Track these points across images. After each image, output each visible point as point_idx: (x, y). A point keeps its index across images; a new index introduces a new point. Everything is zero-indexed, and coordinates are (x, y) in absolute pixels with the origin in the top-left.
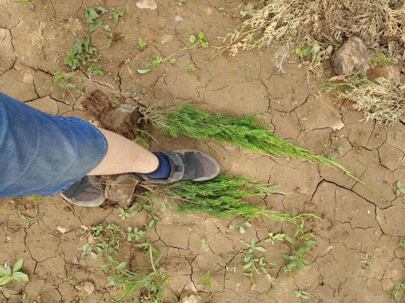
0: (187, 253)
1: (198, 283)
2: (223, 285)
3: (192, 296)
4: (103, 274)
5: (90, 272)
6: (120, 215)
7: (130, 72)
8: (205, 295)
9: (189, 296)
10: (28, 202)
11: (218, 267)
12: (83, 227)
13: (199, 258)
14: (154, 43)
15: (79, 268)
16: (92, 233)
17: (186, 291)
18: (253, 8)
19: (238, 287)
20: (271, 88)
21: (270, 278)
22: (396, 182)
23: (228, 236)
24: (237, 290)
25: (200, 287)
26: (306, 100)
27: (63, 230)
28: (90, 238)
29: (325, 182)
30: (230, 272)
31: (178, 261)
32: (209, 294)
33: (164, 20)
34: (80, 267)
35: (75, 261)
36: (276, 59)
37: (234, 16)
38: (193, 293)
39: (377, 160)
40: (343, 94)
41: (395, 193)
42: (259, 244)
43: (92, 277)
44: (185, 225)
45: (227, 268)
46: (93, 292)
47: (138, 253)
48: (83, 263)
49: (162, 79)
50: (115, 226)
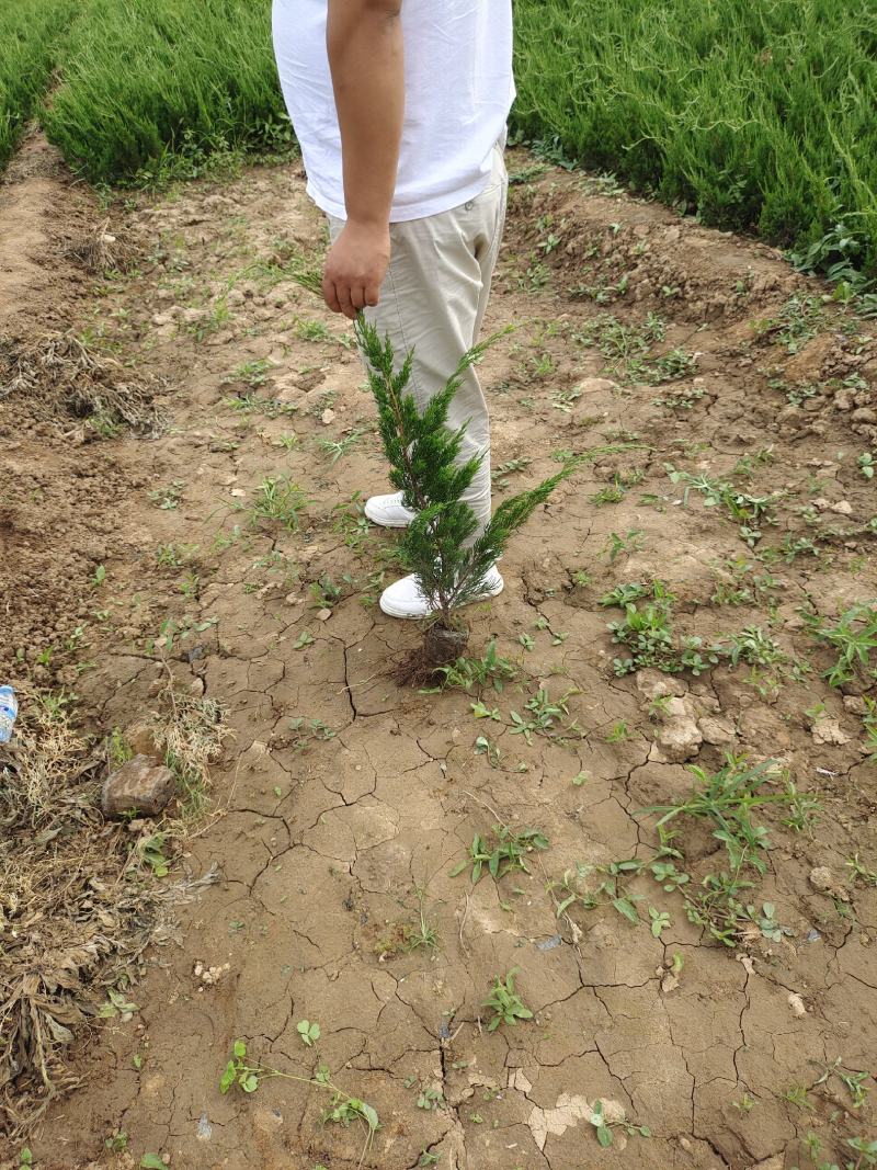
0: (620, 794)
1: (642, 750)
12: (750, 970)
17: (669, 756)
24: (599, 704)
25: (644, 745)
26: (244, 810)
27: (795, 1000)
28: (750, 937)
29: (358, 710)
32: (641, 729)
34: (815, 921)
35: (815, 938)
42: (512, 723)
49: (362, 1061)
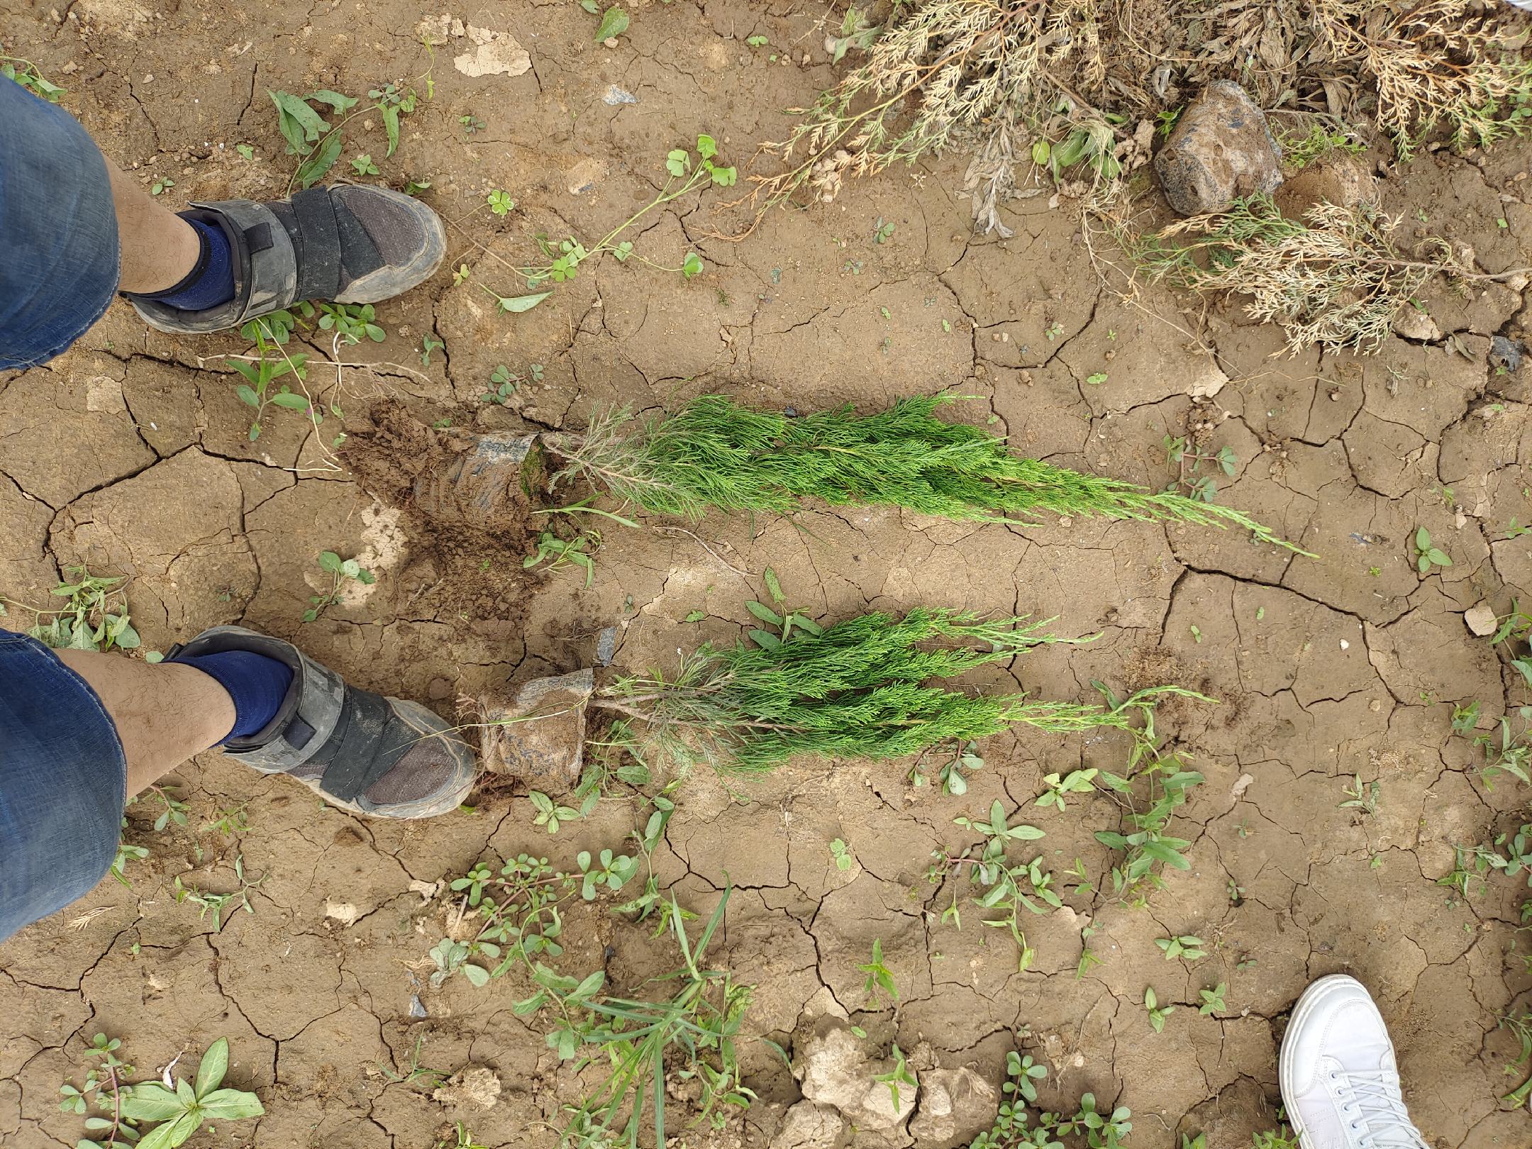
0: (787, 898)
1: (847, 988)
2: (927, 976)
3: (835, 1033)
4: (521, 1030)
5: (473, 1035)
6: (541, 820)
7: (477, 311)
8: (875, 1019)
9: (823, 1035)
10: (201, 842)
11: (899, 922)
12: (415, 886)
13: (832, 906)
14: (544, 197)
15: (433, 1029)
16: (457, 902)
17: (811, 1022)
18: (865, 22)
19: (979, 970)
20: (971, 294)
21: (1073, 917)
22: (1414, 532)
23: (915, 811)
24: (976, 982)
25: (854, 998)
26: (1093, 315)
27: (346, 913)
28: (450, 919)
29: (1195, 575)
30: (941, 929)
31: (764, 931)
32: (886, 1015)
33: (564, 109)
34: (433, 1026)
35: (413, 1009)
36: (972, 191)
37: (807, 58)
38: (836, 1022)
39: (1344, 473)
40: (1209, 277)
41: (1415, 569)
42: (1017, 818)
43: (484, 1047)
44: (767, 806)
45: (931, 917)
46: (499, 1098)
47: (624, 934)
48: (442, 1010)
49: (594, 322)
50: (533, 861)
